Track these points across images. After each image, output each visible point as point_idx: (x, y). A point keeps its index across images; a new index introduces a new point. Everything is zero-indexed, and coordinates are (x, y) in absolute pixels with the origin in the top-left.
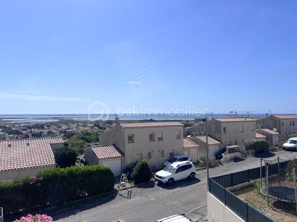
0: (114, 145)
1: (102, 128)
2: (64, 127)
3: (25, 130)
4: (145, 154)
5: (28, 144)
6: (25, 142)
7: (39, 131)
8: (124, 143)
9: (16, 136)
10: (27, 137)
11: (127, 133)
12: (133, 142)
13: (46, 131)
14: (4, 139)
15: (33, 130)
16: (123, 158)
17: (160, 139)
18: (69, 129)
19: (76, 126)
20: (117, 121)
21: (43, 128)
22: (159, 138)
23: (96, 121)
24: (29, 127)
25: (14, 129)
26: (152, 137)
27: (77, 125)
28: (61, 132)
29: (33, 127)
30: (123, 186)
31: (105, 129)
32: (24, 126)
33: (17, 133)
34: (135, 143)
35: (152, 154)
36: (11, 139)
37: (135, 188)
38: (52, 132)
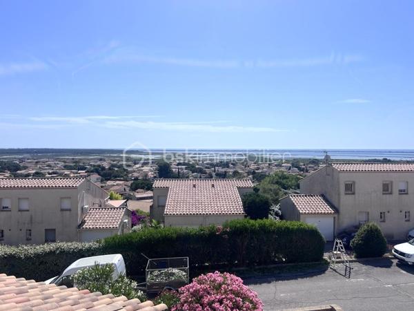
0: (323, 196)
1: (303, 170)
2: (253, 167)
3: (208, 168)
4: (375, 214)
5: (213, 186)
6: (210, 182)
7: (224, 170)
8: (339, 195)
9: (199, 175)
10: (210, 177)
11: (344, 179)
12: (354, 194)
13: (231, 171)
14: (188, 177)
15: (217, 168)
16: (336, 216)
17: (403, 192)
18: (258, 169)
19: (267, 165)
20: (327, 161)
21: (228, 167)
22: (401, 191)
23: (294, 159)
24: (213, 165)
25: (197, 166)
26: (387, 189)
27: (269, 164)
28: (249, 173)
29: (217, 165)
30: (338, 257)
31: (307, 171)
32: (207, 164)
33: (201, 171)
34: (356, 195)
35: (387, 214)
36: (195, 178)
37: (357, 263)
38: (238, 172)
